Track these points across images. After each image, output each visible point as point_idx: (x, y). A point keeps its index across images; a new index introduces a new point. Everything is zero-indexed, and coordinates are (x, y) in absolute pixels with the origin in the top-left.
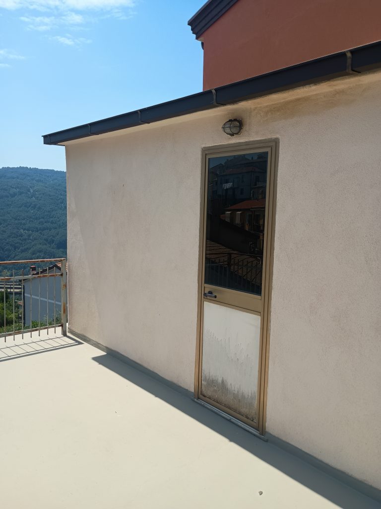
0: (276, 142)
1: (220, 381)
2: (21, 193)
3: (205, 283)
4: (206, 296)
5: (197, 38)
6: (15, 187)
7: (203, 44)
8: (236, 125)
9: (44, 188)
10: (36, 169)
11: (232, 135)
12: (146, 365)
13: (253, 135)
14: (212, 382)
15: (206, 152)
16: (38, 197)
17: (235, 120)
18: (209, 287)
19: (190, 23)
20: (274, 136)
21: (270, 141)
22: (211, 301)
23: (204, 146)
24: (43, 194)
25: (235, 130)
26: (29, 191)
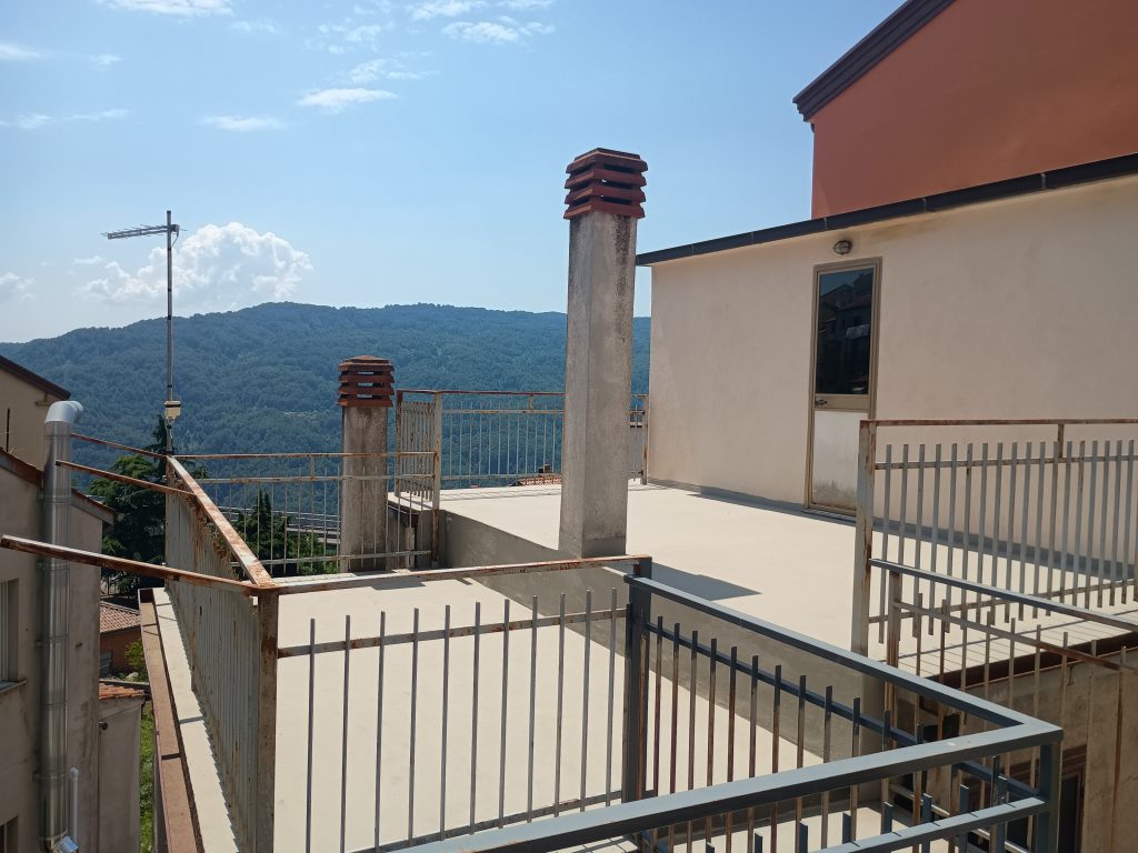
0: (880, 260)
1: (830, 484)
2: (419, 358)
3: (817, 392)
4: (817, 405)
5: (805, 120)
6: (407, 345)
7: (813, 126)
8: (846, 245)
9: (465, 346)
10: (449, 308)
11: (842, 254)
12: (750, 493)
13: (860, 254)
14: (823, 488)
15: (818, 269)
16: (451, 366)
17: (845, 241)
18: (820, 396)
19: (796, 100)
20: (878, 255)
21: (875, 258)
22: (822, 409)
23: (815, 263)
24: (462, 359)
25: (845, 250)
26: (434, 352)
